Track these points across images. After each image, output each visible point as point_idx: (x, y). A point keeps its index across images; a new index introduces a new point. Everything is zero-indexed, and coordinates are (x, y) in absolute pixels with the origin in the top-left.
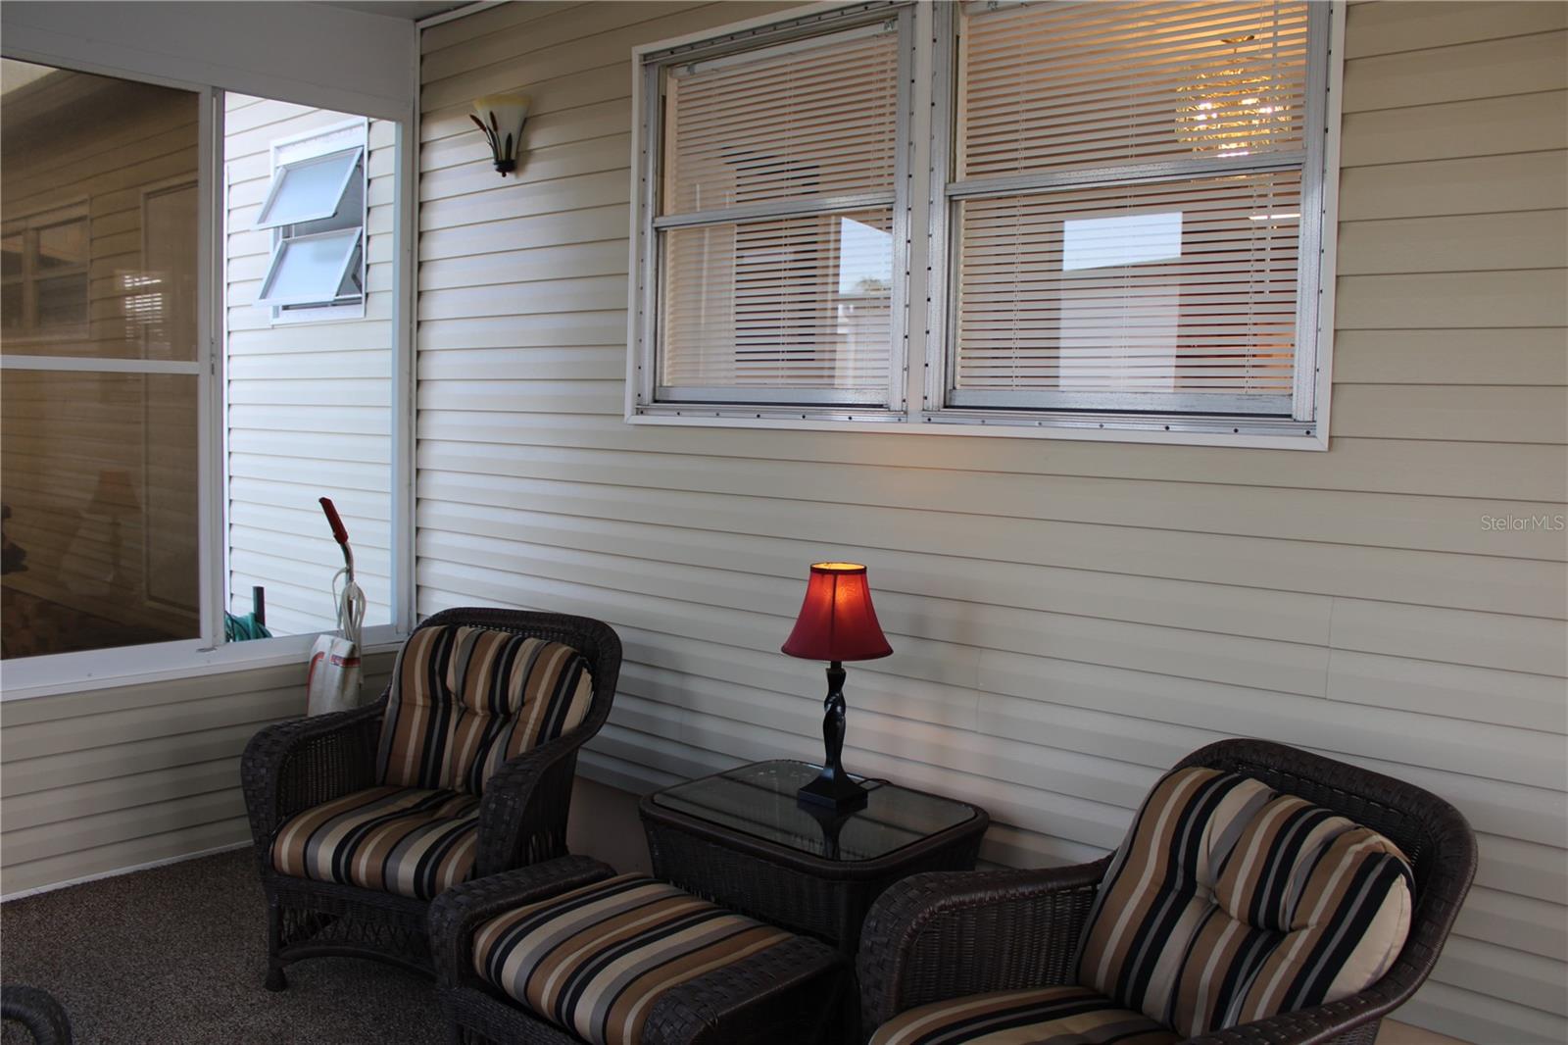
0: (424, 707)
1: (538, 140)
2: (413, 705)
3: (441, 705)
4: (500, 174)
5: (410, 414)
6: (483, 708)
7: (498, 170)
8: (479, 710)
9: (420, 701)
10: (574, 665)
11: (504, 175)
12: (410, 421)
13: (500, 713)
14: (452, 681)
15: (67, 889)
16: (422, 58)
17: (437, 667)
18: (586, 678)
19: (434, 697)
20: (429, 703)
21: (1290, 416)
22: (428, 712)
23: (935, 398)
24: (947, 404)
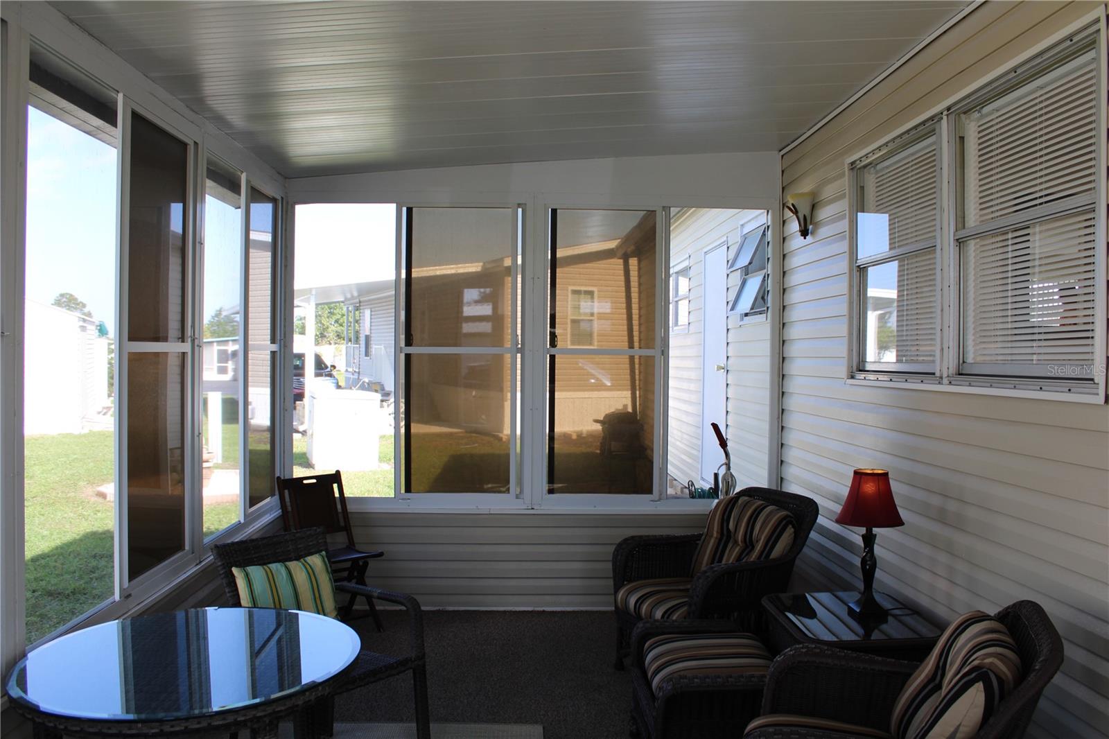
0: (716, 538)
1: (824, 213)
2: (712, 536)
3: (725, 538)
4: (803, 238)
5: (779, 377)
6: (742, 542)
7: (802, 235)
8: (740, 543)
9: (715, 534)
10: (784, 522)
11: (805, 238)
12: (779, 381)
13: (749, 544)
14: (731, 526)
15: (578, 611)
16: (783, 172)
17: (725, 517)
18: (790, 530)
19: (722, 534)
20: (719, 536)
21: (1092, 380)
22: (717, 541)
23: (953, 370)
24: (960, 372)
